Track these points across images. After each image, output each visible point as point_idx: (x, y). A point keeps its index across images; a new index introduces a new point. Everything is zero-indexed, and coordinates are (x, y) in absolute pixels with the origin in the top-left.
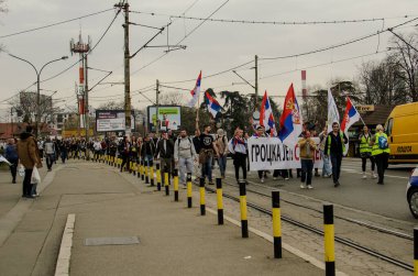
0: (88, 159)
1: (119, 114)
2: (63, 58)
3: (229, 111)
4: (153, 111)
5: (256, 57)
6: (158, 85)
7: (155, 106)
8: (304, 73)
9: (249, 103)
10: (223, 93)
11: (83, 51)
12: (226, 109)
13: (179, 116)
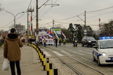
0: (28, 45)
1: (42, 31)
2: (23, 12)
3: (77, 30)
4: (52, 30)
5: (85, 11)
6: (53, 21)
7: (52, 28)
8: (100, 20)
9: (83, 28)
10: (75, 25)
11: (32, 11)
12: (76, 30)
13: (60, 31)
